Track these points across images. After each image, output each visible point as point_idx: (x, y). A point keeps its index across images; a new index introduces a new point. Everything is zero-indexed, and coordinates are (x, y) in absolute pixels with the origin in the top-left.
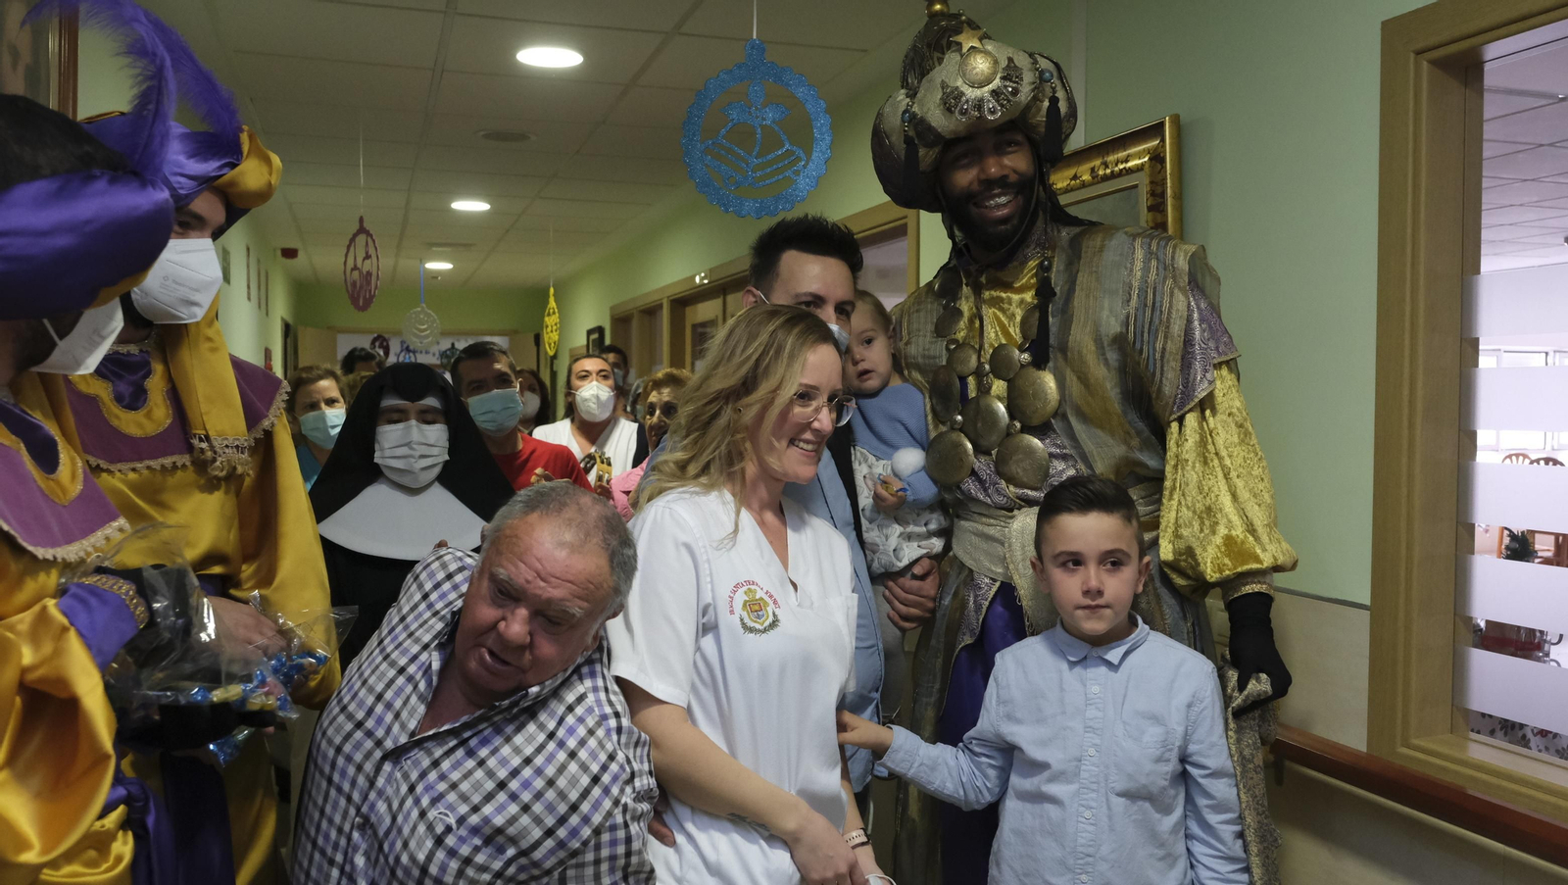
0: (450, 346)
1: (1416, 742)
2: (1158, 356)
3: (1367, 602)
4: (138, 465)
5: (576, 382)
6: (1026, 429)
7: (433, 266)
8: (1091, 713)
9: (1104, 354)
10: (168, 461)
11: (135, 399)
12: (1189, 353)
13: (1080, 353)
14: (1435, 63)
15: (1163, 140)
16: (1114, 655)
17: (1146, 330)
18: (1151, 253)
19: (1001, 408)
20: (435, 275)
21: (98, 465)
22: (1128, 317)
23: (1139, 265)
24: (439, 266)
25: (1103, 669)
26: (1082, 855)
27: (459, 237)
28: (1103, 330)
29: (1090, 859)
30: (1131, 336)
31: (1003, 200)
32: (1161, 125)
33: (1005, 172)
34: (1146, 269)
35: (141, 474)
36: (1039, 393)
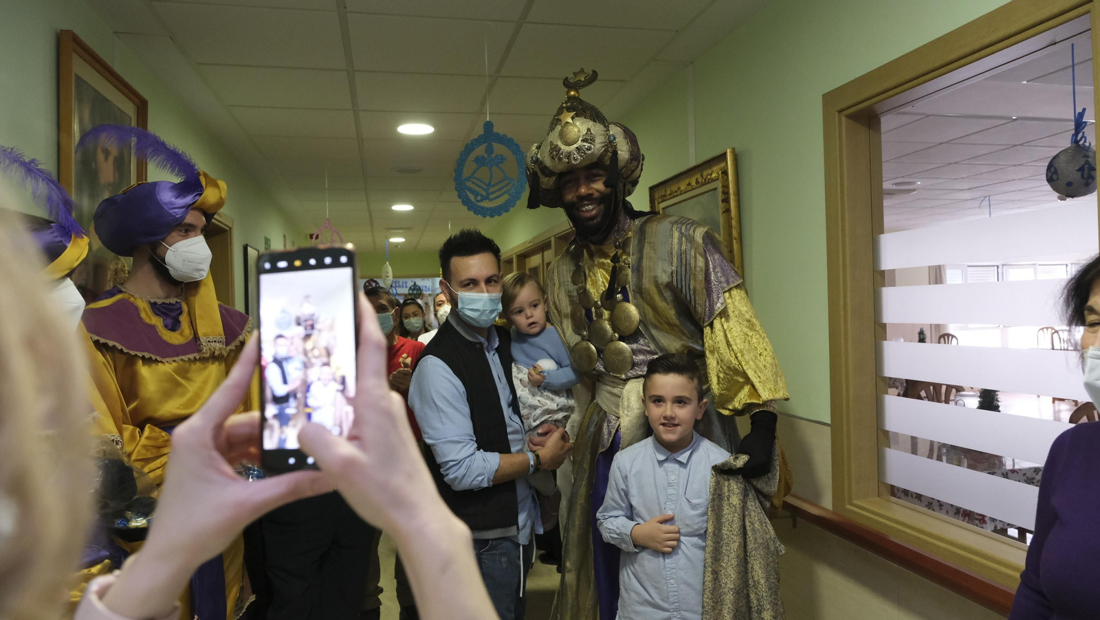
0: (413, 284)
1: (855, 502)
2: (692, 292)
3: (829, 422)
4: (176, 359)
5: (437, 308)
6: (622, 339)
7: (394, 240)
8: (671, 491)
9: (662, 294)
10: (191, 356)
11: (174, 326)
12: (709, 288)
13: (649, 294)
14: (849, 117)
15: (727, 163)
16: (683, 457)
17: (683, 279)
18: (682, 233)
19: (608, 327)
20: (396, 245)
21: (156, 359)
22: (672, 273)
23: (676, 241)
24: (397, 240)
25: (677, 466)
26: (669, 569)
27: (401, 224)
28: (660, 282)
29: (674, 570)
30: (675, 283)
31: (591, 207)
32: (725, 154)
33: (590, 192)
34: (680, 244)
35: (178, 363)
36: (628, 317)
